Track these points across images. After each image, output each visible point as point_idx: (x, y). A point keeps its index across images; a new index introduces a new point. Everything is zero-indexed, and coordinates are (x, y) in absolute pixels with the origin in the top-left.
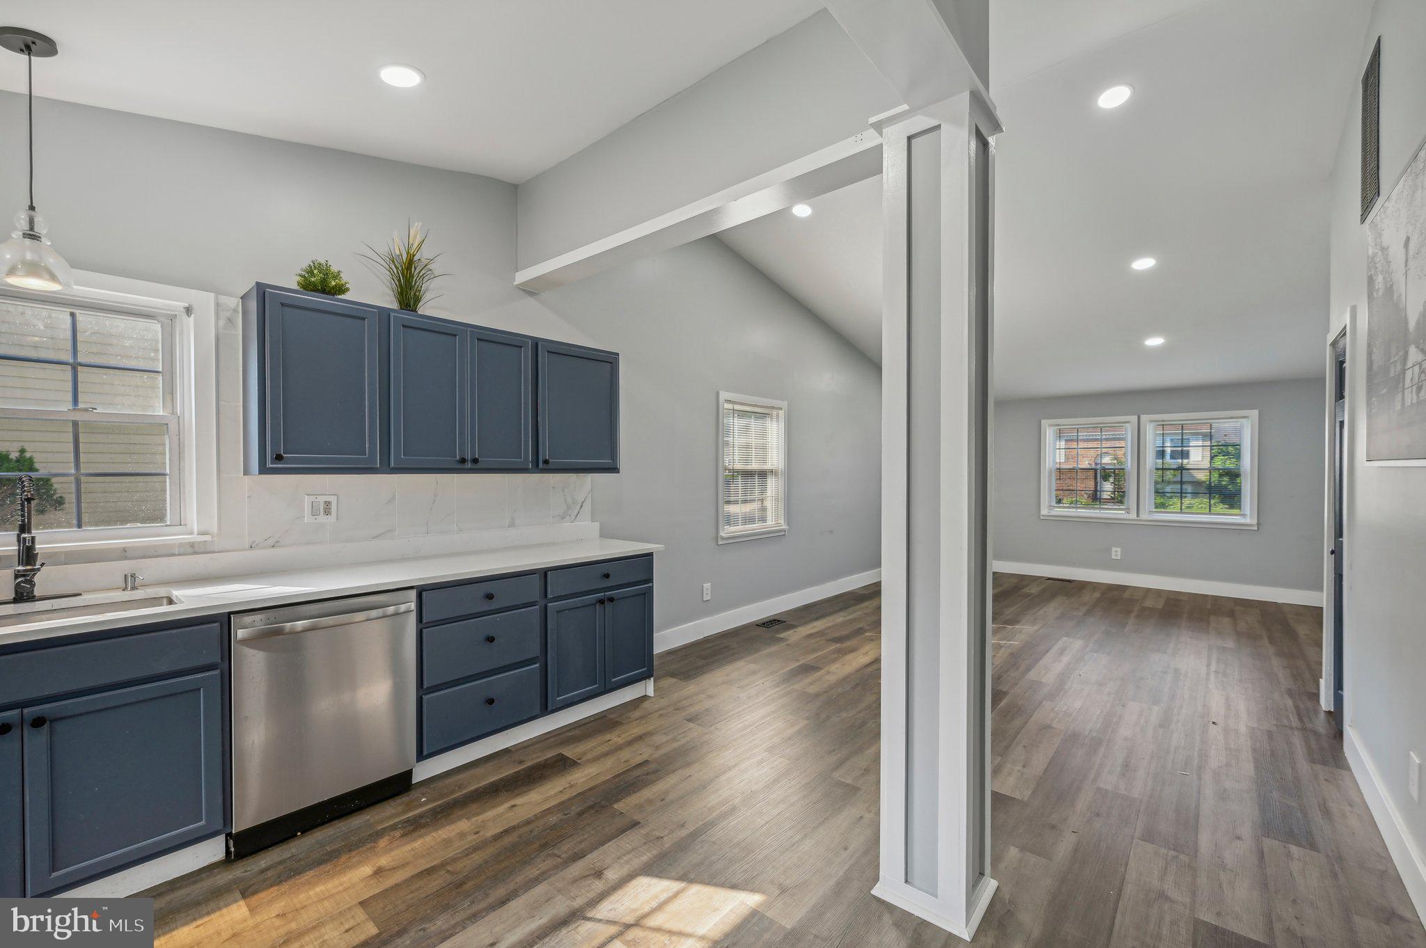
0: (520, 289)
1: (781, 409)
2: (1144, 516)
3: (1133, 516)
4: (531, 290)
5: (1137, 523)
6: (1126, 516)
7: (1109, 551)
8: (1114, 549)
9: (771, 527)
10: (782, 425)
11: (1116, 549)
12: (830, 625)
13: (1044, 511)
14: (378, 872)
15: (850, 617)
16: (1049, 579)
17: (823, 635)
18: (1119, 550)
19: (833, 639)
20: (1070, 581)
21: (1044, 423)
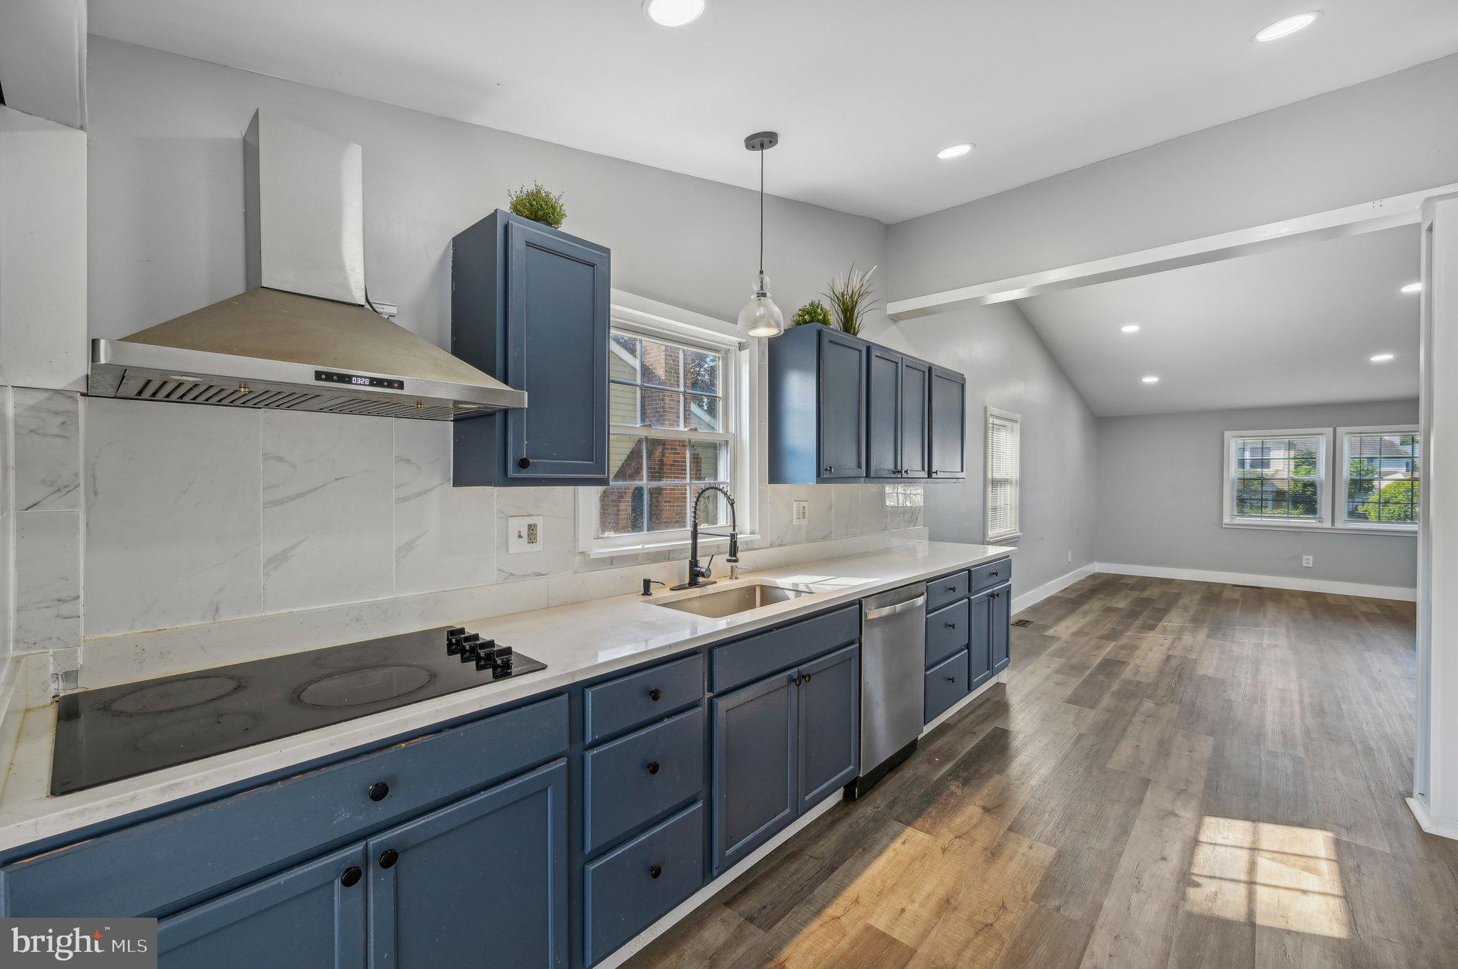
0: (891, 319)
1: (1016, 422)
2: (1339, 525)
3: (1328, 524)
4: (895, 318)
5: (1332, 532)
6: (1319, 525)
7: (1300, 558)
8: (1305, 557)
9: (1008, 534)
10: (1017, 438)
11: (1308, 557)
12: (1080, 625)
13: (1227, 520)
14: (987, 810)
15: (1089, 618)
16: (1235, 586)
17: (1087, 634)
18: (1311, 558)
19: (1102, 638)
20: (1258, 588)
21: (1227, 434)
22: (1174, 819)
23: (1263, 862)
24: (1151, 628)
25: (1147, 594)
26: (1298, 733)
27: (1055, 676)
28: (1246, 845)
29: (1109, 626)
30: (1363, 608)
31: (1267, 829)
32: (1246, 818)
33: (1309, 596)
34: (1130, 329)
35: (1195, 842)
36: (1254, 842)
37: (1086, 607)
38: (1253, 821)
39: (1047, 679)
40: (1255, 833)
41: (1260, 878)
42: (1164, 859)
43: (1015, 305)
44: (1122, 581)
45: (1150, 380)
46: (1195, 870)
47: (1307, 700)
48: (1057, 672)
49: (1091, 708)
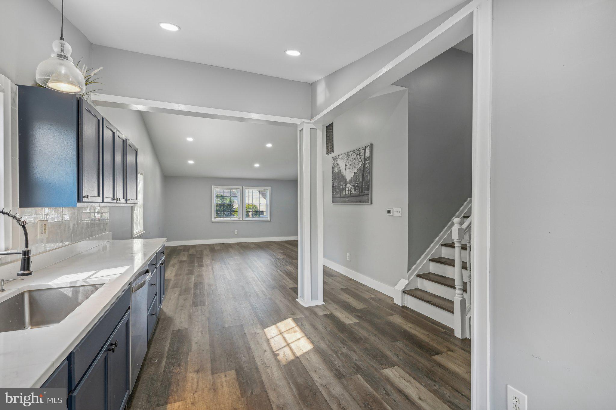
0: (93, 103)
1: (142, 175)
2: (244, 219)
3: (241, 219)
4: (95, 103)
6: (238, 220)
7: (233, 232)
8: (235, 231)
9: (140, 232)
10: (142, 183)
12: (175, 271)
13: (213, 220)
14: (197, 371)
15: (176, 267)
16: (216, 244)
17: (180, 275)
18: (237, 231)
19: (187, 274)
20: (223, 244)
21: (213, 187)
22: (258, 335)
23: (286, 336)
24: (202, 266)
25: (190, 252)
26: (265, 290)
27: (181, 297)
28: (279, 333)
29: (186, 269)
30: (252, 246)
31: (279, 324)
32: (273, 325)
33: (238, 244)
34: (190, 139)
35: (268, 340)
36: (280, 331)
37: (171, 263)
38: (275, 324)
39: (178, 299)
40: (277, 328)
41: (289, 342)
42: (265, 351)
43: (141, 114)
44: (178, 248)
45: (191, 162)
46: (274, 350)
47: (259, 279)
48: (180, 295)
49: (204, 305)
